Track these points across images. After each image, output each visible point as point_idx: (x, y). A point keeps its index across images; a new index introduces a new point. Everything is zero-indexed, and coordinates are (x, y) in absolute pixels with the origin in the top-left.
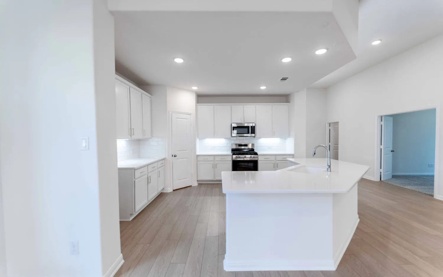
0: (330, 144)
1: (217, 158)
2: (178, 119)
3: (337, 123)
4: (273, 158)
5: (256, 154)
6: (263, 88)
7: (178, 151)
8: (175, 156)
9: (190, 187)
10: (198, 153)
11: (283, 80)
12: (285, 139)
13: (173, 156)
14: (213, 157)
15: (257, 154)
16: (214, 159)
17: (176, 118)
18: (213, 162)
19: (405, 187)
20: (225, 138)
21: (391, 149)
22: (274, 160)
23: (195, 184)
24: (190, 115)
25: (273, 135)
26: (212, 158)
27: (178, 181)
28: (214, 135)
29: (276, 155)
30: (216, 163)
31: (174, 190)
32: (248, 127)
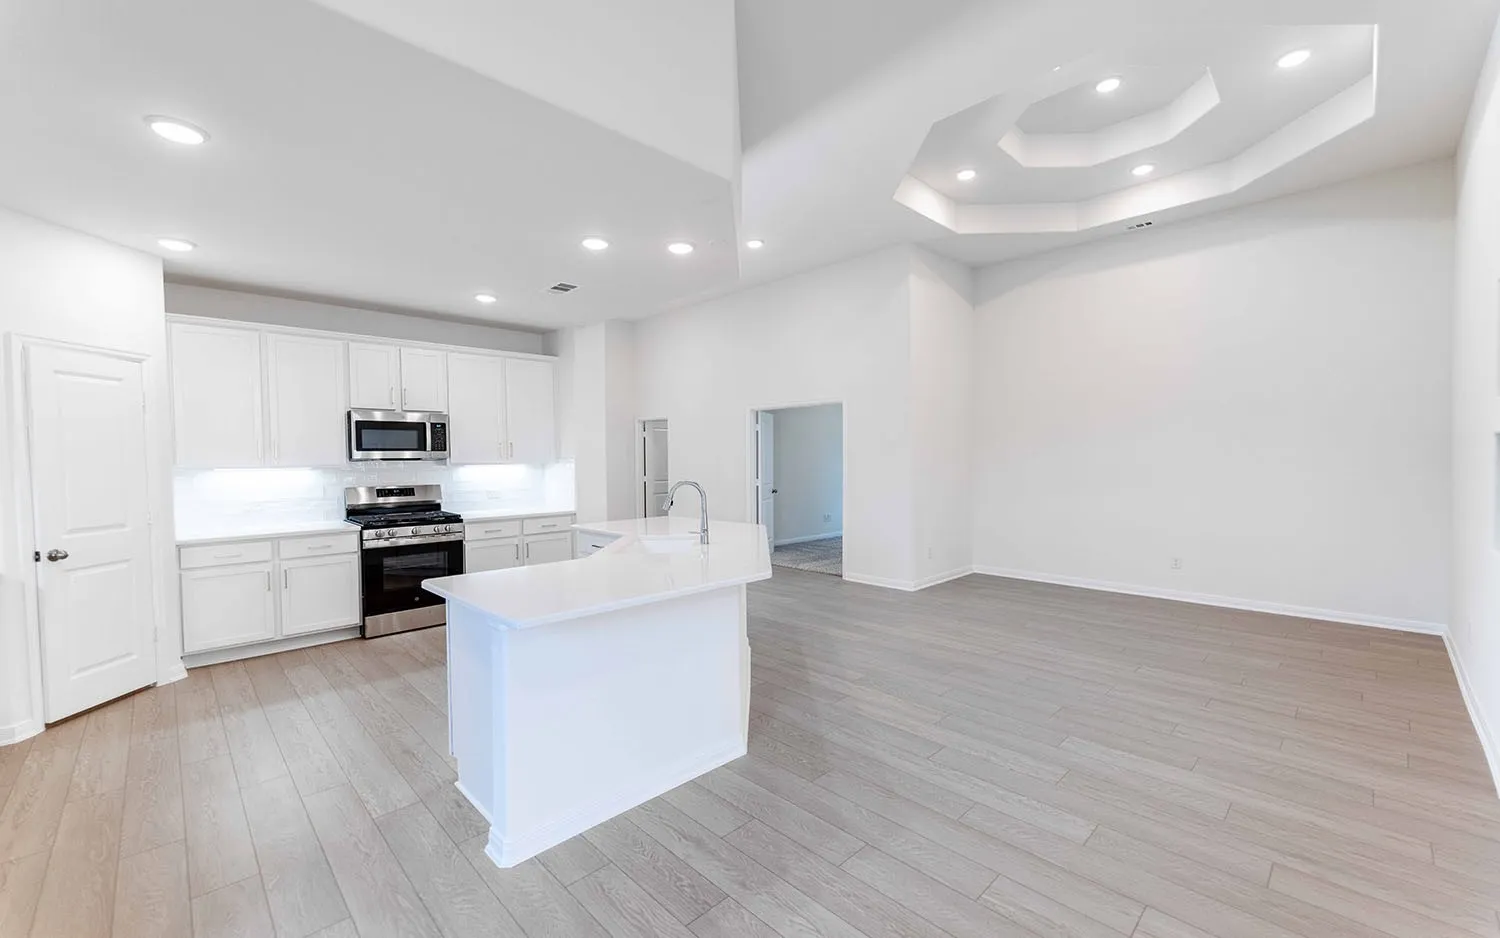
0: (645, 479)
1: (288, 549)
2: (61, 376)
3: (662, 423)
4: (512, 529)
5: (457, 519)
6: (485, 299)
7: (71, 531)
8: (52, 558)
9: (151, 691)
10: (183, 534)
11: (562, 289)
12: (543, 466)
13: (44, 556)
14: (269, 543)
15: (461, 521)
16: (276, 552)
17: (56, 372)
18: (267, 568)
19: (801, 567)
20: (315, 468)
21: (771, 487)
22: (517, 534)
23: (177, 672)
24: (139, 361)
25: (507, 453)
26: (264, 551)
27: (75, 677)
28: (270, 453)
29: (522, 519)
30: (283, 568)
31: (49, 726)
32: (420, 427)
